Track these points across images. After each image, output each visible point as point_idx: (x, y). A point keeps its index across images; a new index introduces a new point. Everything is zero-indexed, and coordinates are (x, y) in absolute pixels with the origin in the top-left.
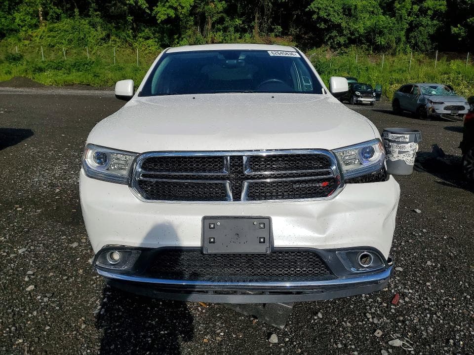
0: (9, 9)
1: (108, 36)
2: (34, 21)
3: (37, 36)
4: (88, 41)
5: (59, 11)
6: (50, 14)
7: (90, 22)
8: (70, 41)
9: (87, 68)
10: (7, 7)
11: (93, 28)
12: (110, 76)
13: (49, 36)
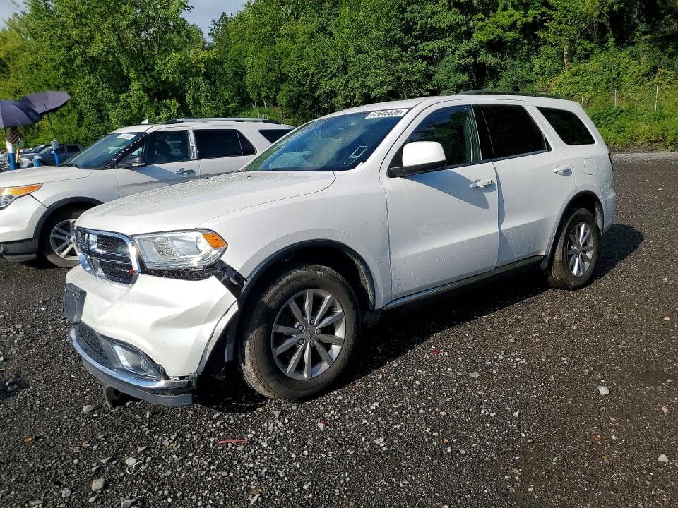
0: (528, 55)
1: (654, 70)
2: (555, 66)
3: (555, 85)
4: (622, 80)
5: (589, 46)
6: (578, 52)
7: (632, 52)
8: (596, 85)
9: (610, 120)
10: (525, 53)
11: (636, 60)
12: (641, 130)
13: (570, 84)
